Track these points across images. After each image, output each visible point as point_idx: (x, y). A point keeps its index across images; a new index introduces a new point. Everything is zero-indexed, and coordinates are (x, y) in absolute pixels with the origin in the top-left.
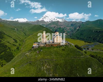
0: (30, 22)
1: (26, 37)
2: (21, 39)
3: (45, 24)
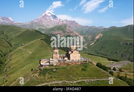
0: (19, 25)
1: (12, 48)
2: (4, 52)
3: (43, 28)
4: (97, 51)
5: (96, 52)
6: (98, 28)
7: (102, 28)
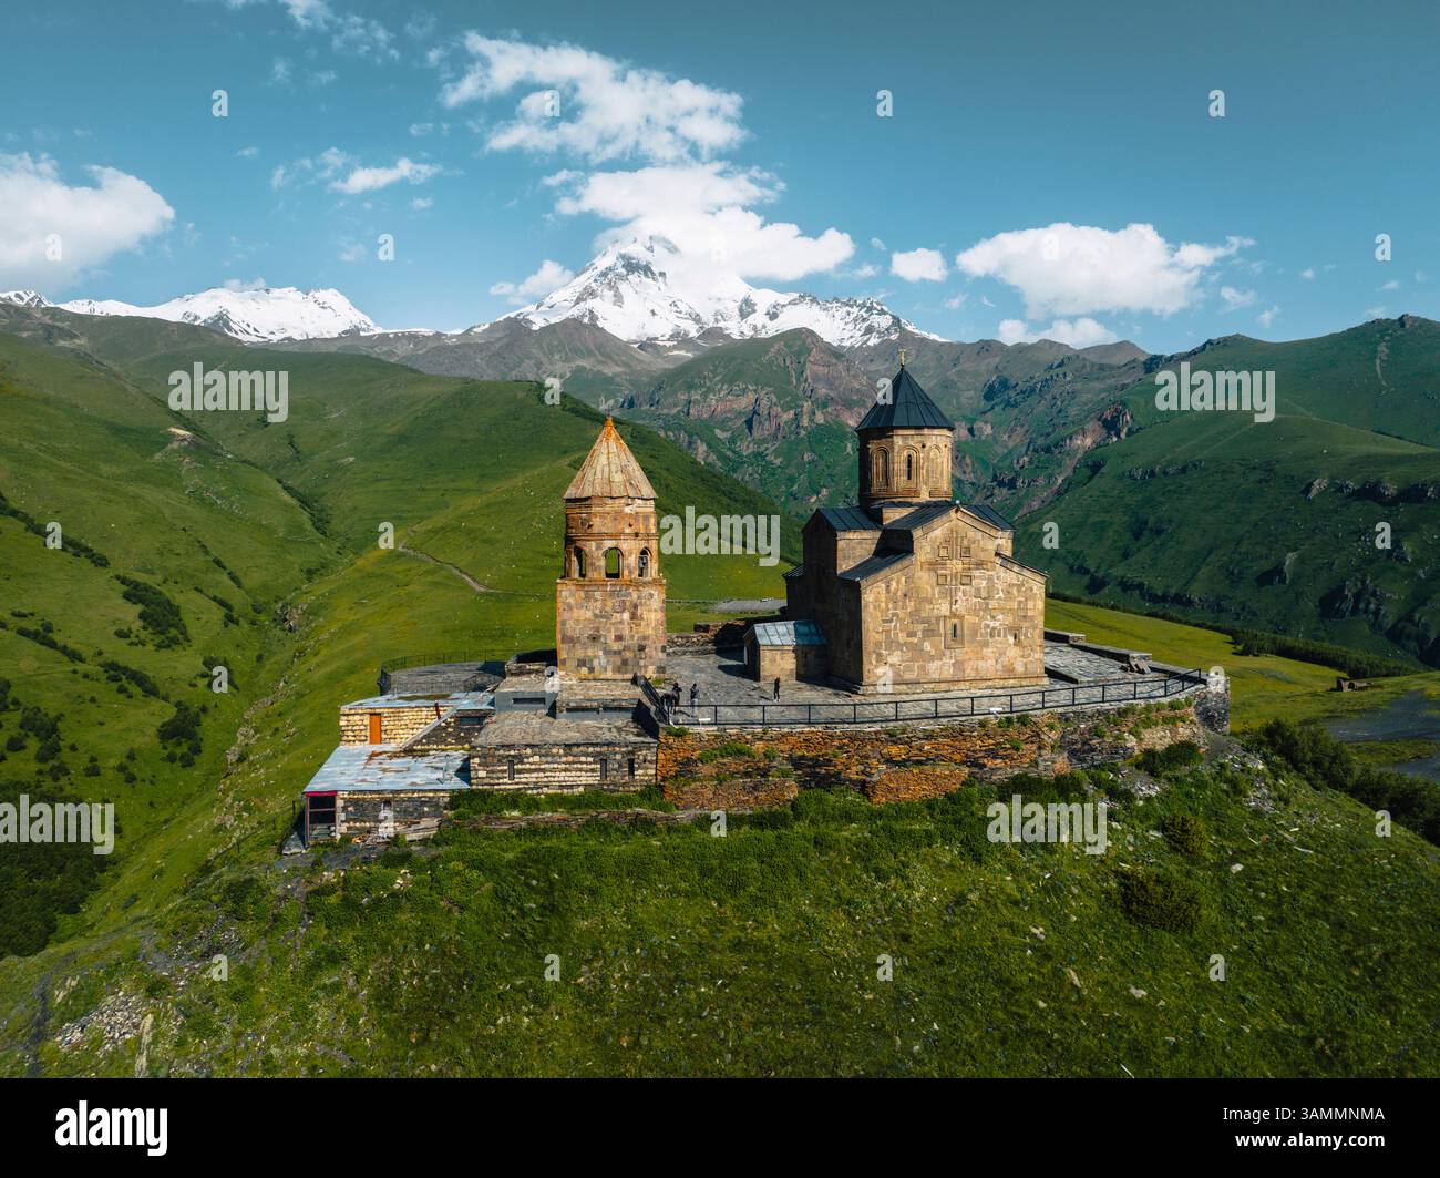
1: (326, 549)
3: (610, 370)
4: (1091, 565)
5: (1083, 571)
6: (1093, 358)
7: (1119, 359)
